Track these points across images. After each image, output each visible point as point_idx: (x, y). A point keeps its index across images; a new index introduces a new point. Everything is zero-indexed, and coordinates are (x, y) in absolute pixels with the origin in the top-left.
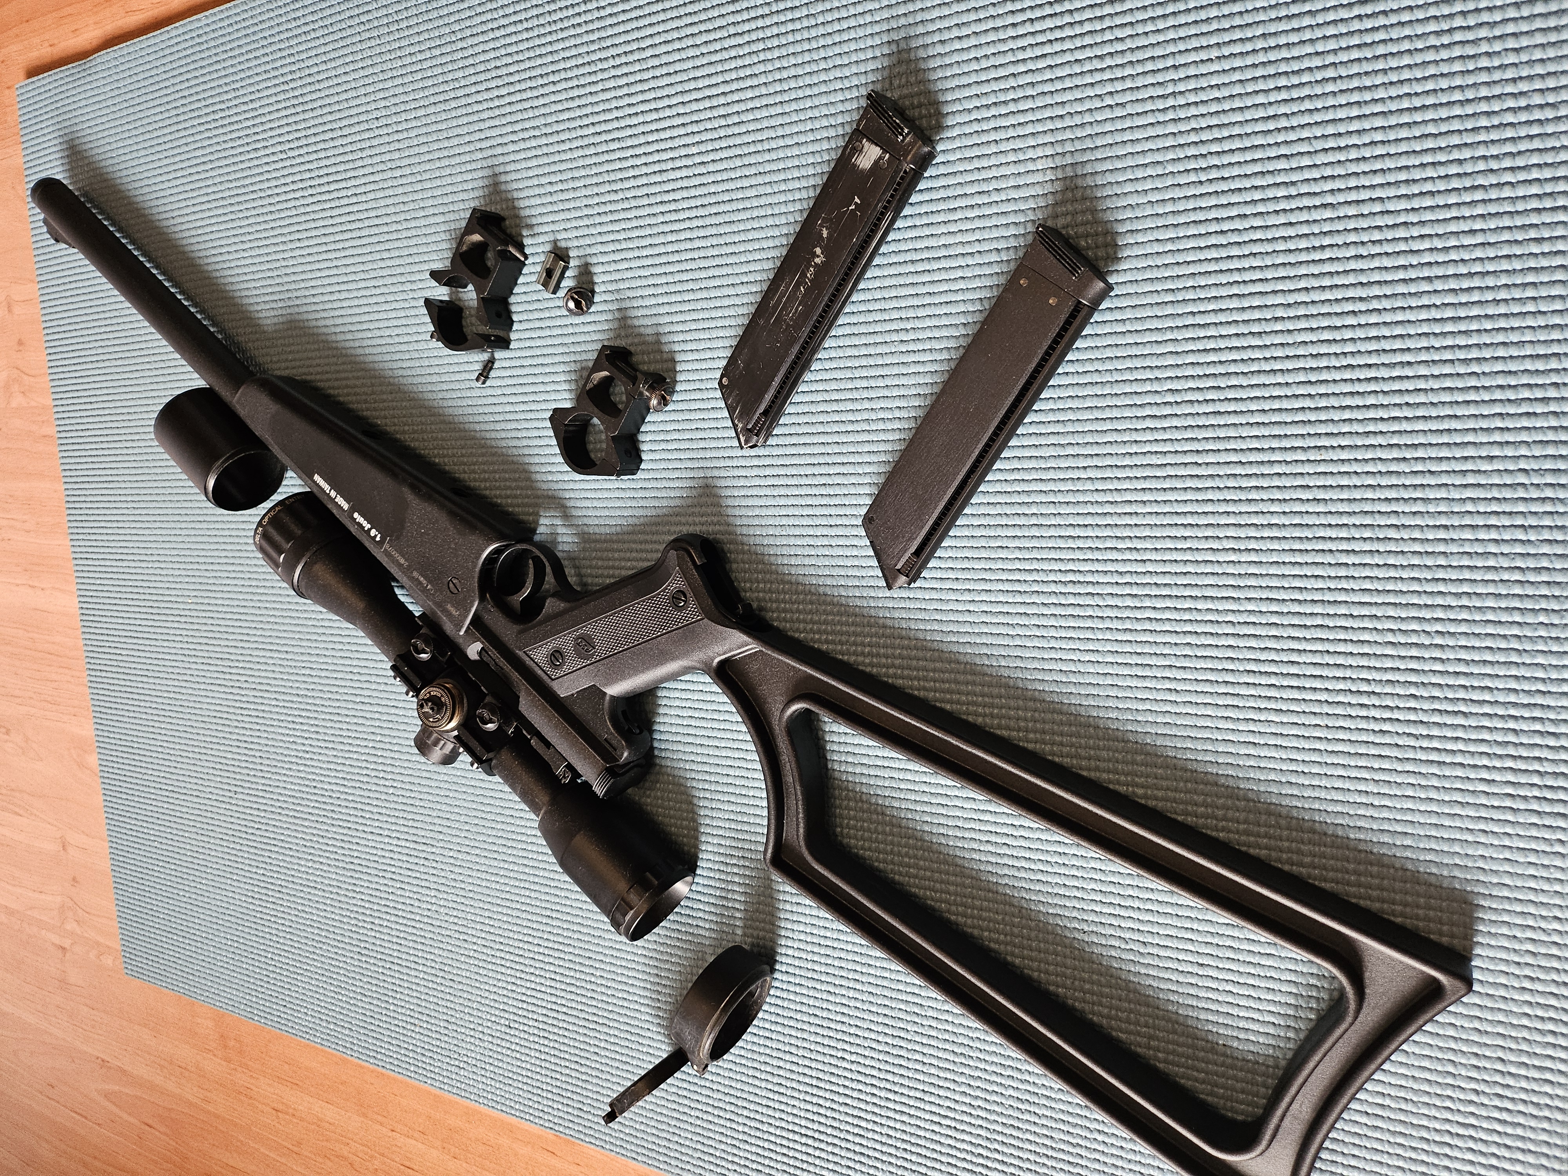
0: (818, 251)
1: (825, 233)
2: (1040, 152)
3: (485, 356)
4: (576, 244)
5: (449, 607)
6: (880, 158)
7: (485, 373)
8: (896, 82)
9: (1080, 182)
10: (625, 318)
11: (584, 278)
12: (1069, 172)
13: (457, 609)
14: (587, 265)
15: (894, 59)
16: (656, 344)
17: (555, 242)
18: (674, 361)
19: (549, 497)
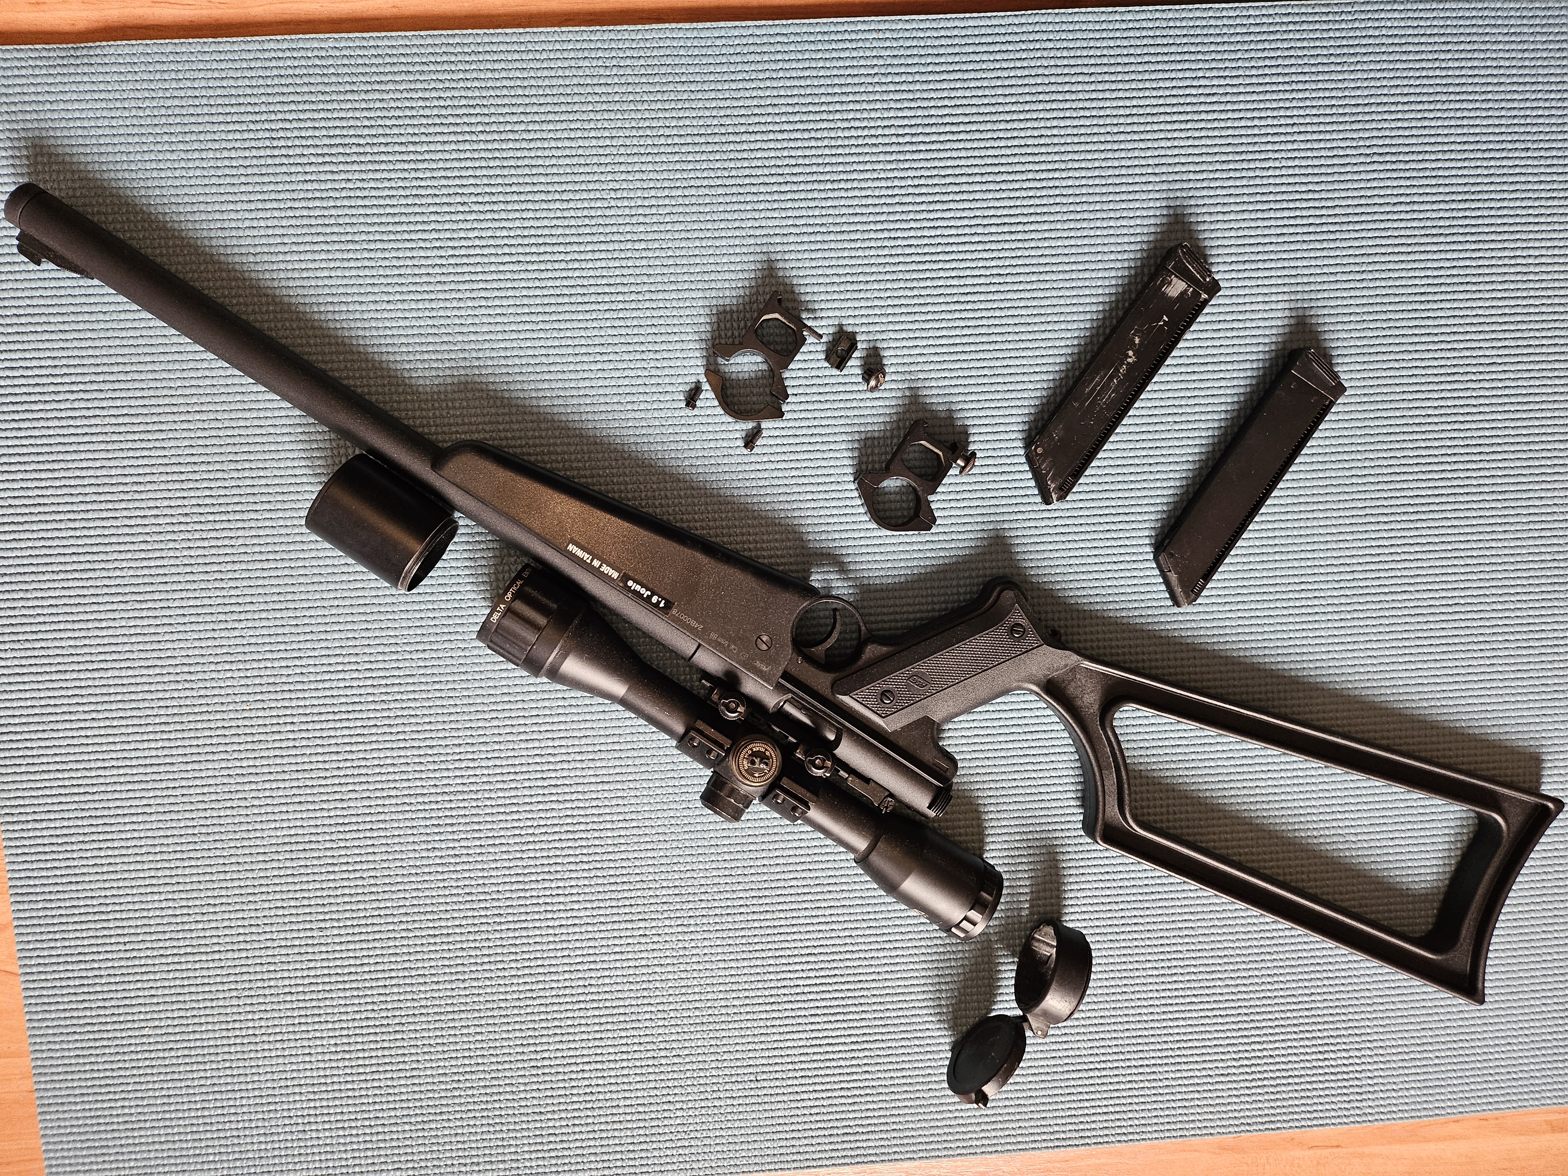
0: (1131, 353)
1: (1137, 340)
2: (1280, 298)
3: (750, 425)
4: (864, 329)
5: (758, 664)
6: (1186, 291)
7: (750, 441)
8: (1173, 236)
9: (1308, 321)
10: (917, 396)
11: (872, 360)
12: (1300, 313)
13: (767, 665)
14: (876, 349)
15: (1172, 219)
16: (949, 418)
17: (841, 326)
18: (967, 435)
19: (822, 554)
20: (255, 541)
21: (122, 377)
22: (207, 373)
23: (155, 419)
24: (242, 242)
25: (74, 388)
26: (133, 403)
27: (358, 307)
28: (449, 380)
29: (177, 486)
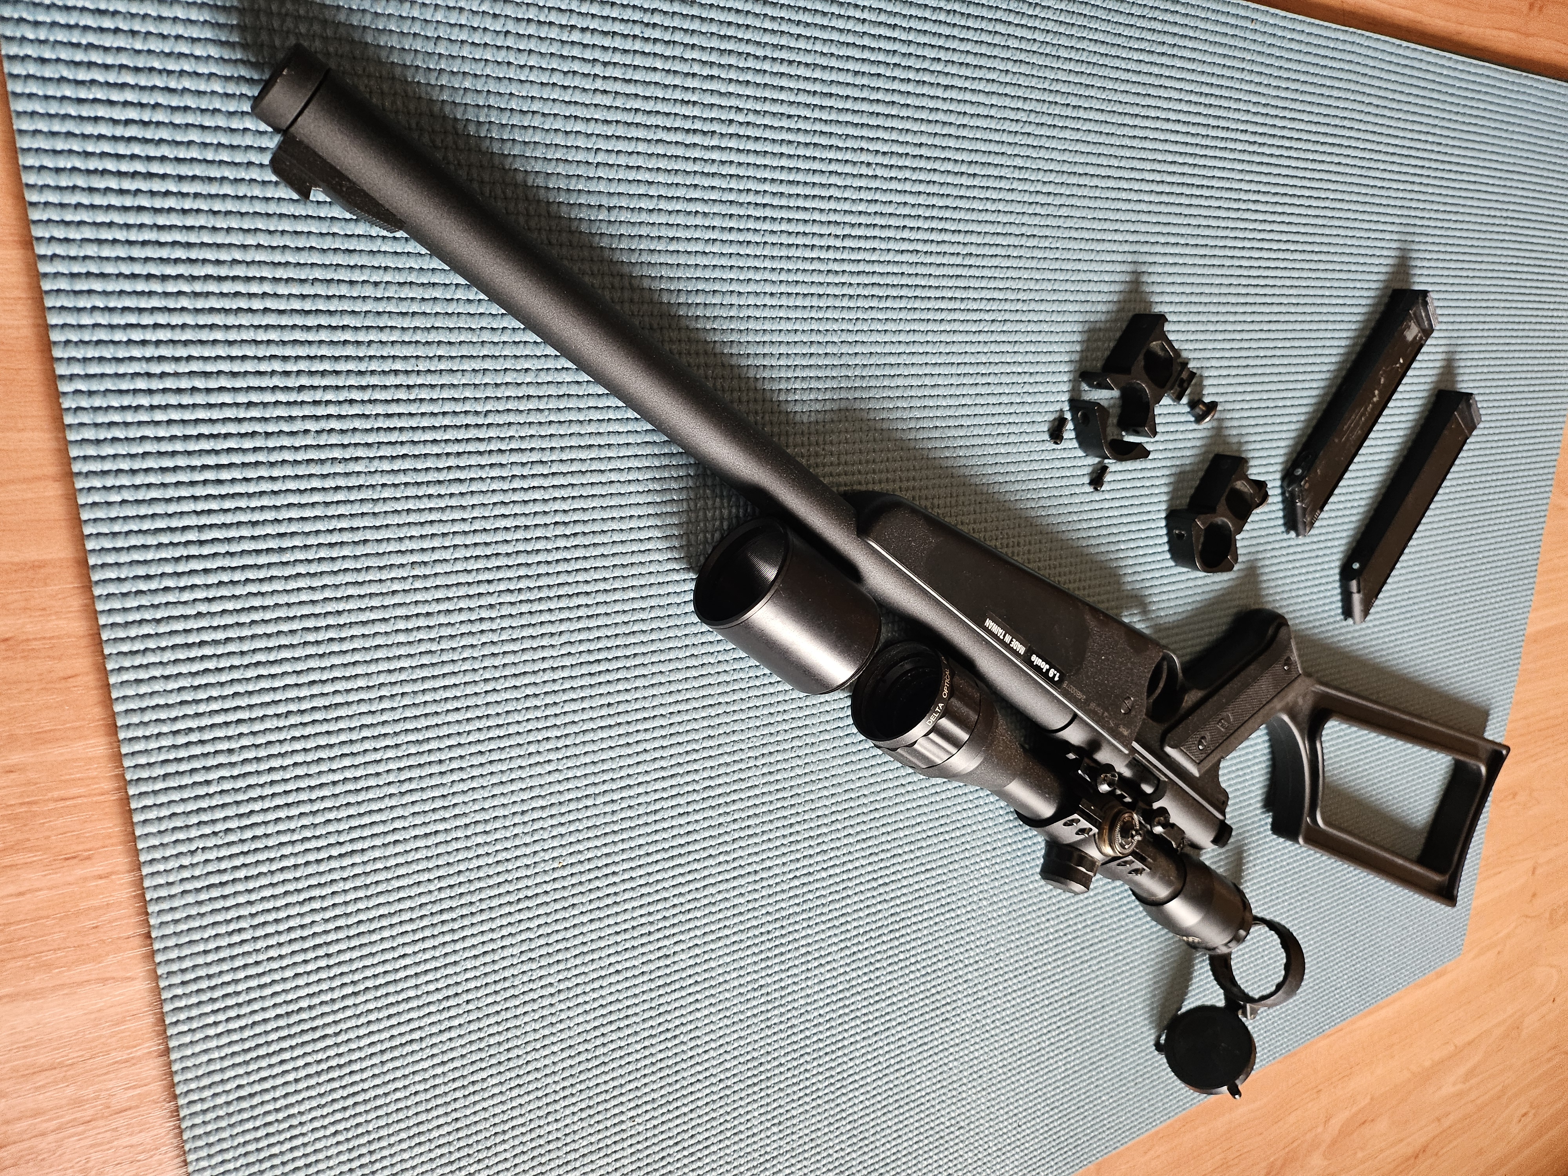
0: (1376, 392)
1: (1382, 381)
3: (1098, 460)
5: (1121, 729)
6: (1417, 336)
7: (1096, 479)
8: (1398, 278)
11: (1197, 389)
13: (1128, 728)
14: (1201, 377)
15: (1400, 262)
20: (583, 636)
21: (402, 395)
22: (532, 391)
23: (452, 462)
24: (593, 186)
25: (320, 411)
26: (418, 436)
27: (735, 300)
28: (828, 406)
29: (480, 564)
